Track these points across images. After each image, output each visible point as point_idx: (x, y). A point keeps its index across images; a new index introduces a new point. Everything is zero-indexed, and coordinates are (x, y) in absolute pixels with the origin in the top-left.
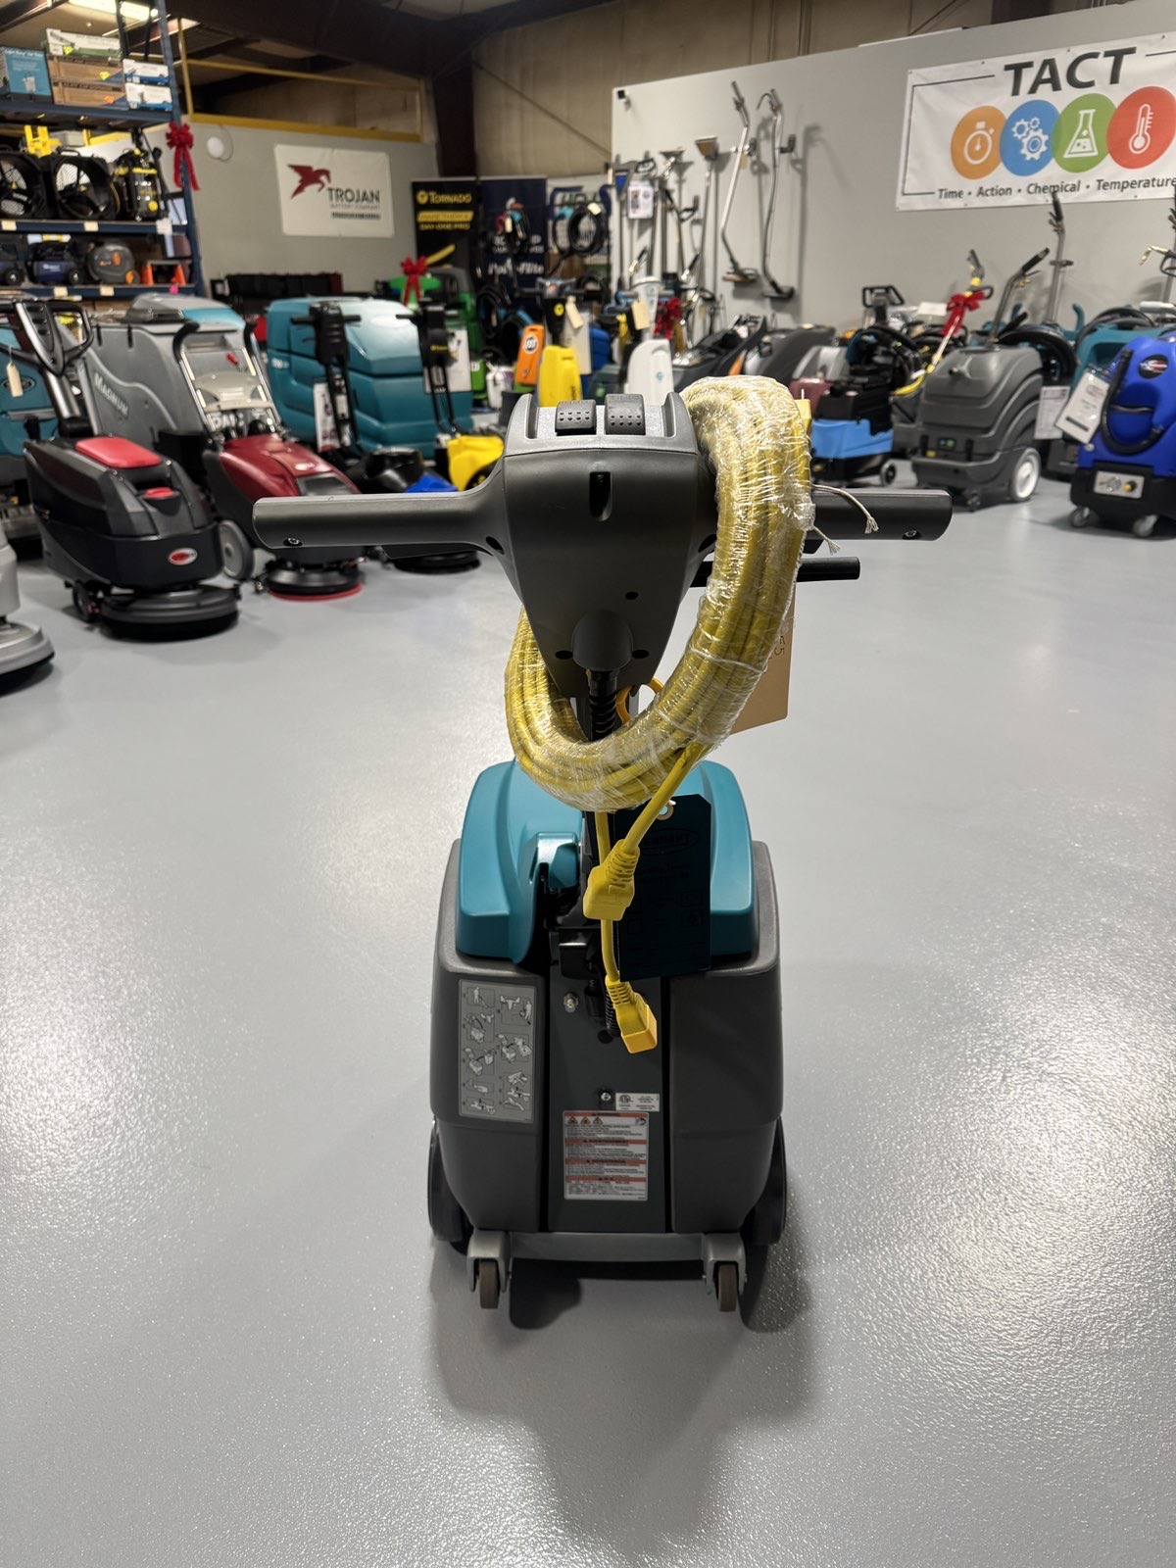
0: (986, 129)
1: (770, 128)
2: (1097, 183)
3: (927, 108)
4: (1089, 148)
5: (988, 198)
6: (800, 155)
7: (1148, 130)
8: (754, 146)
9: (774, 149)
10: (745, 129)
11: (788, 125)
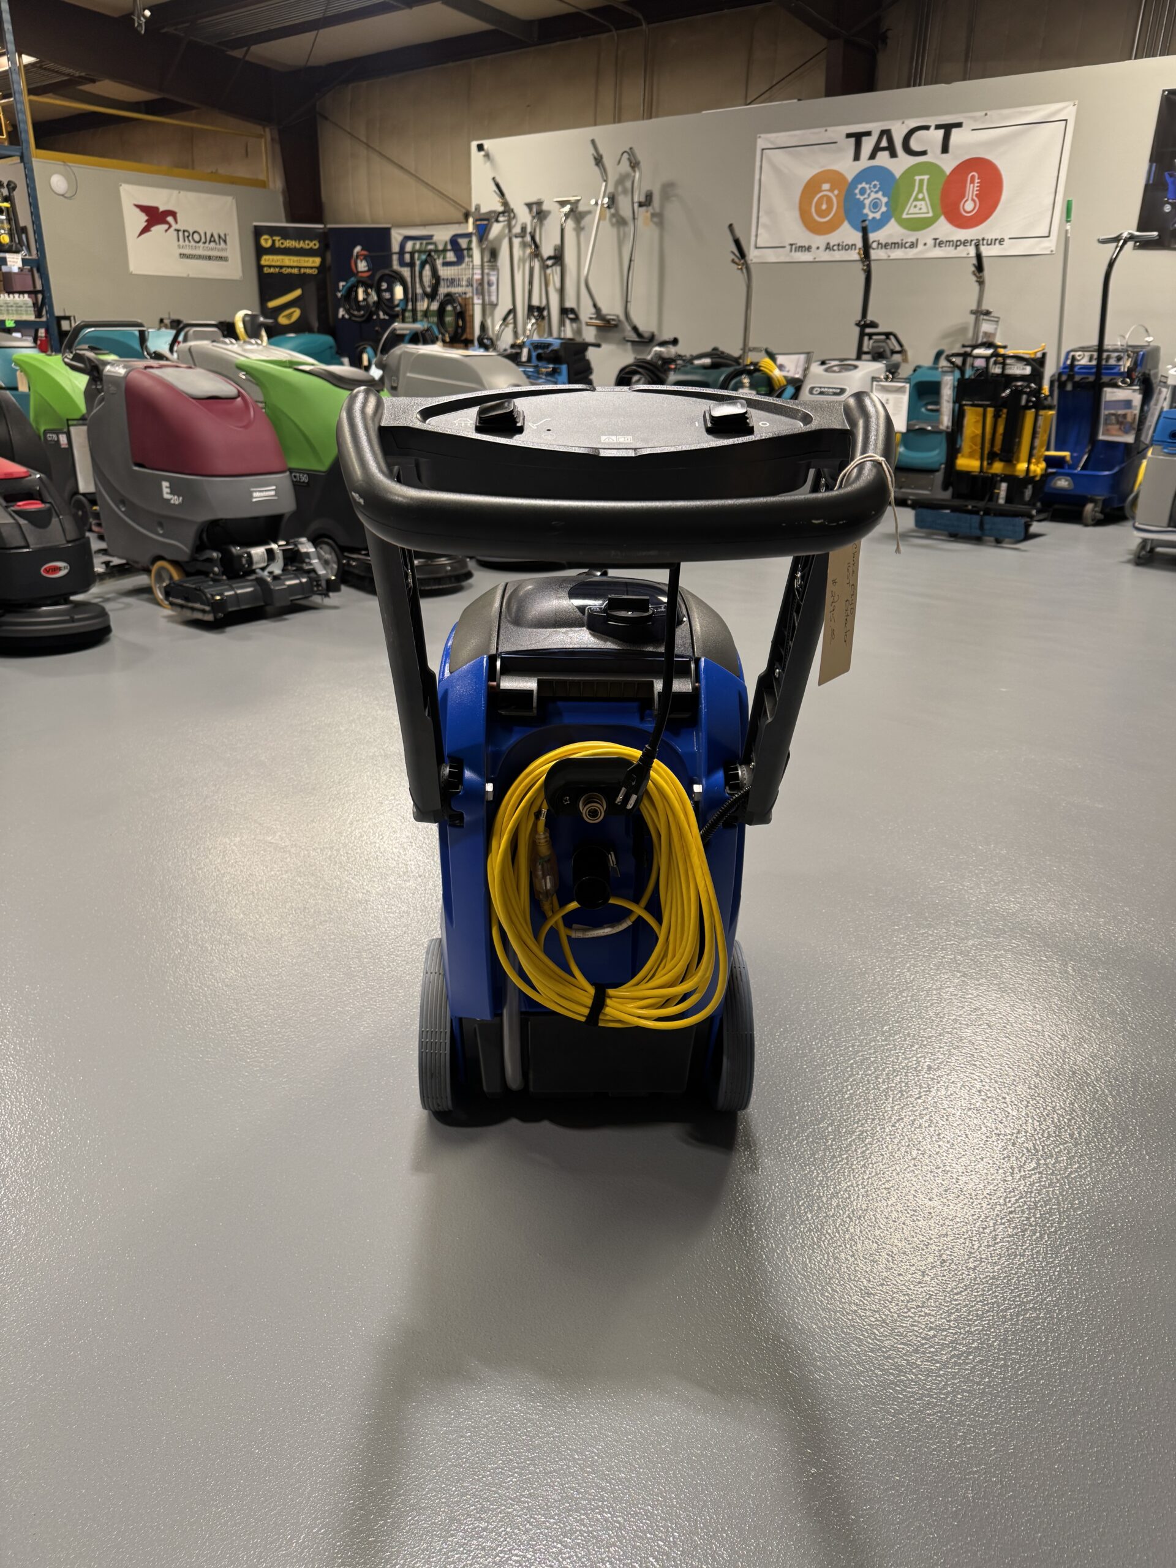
0: (831, 190)
1: (628, 184)
2: (933, 242)
3: (776, 169)
4: (924, 210)
5: (836, 252)
6: (657, 210)
7: (977, 195)
8: (613, 199)
9: (633, 203)
10: (604, 184)
11: (644, 181)
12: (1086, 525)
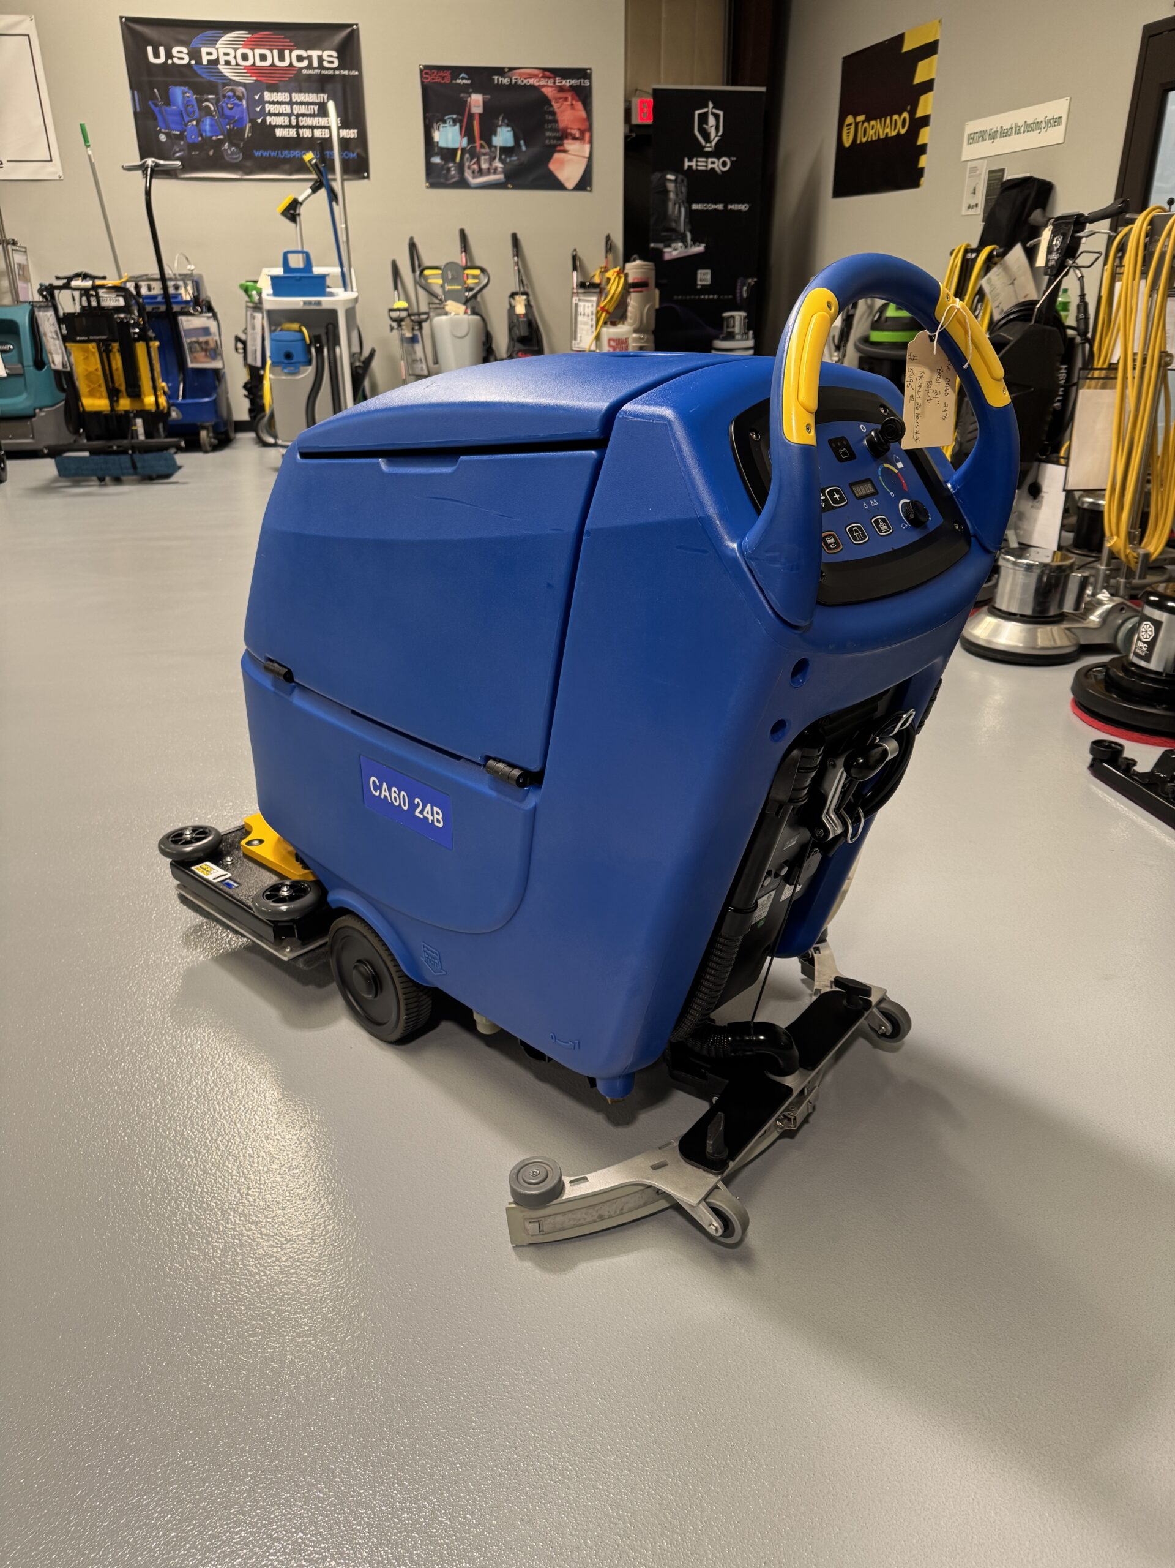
12: (206, 452)
